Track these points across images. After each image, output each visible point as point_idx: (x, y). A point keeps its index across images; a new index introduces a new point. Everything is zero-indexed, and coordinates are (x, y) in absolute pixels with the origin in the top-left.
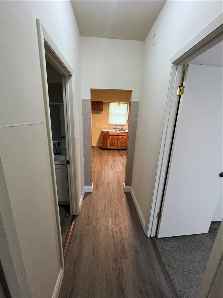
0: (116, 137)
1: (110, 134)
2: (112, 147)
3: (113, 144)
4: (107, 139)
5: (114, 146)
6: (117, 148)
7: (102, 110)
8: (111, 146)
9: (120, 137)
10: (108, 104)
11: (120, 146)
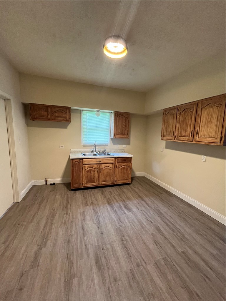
0: (96, 166)
1: (85, 162)
2: (89, 185)
3: (91, 178)
4: (80, 171)
5: (93, 182)
6: (99, 184)
7: (69, 121)
8: (87, 182)
9: (103, 166)
10: (80, 112)
11: (103, 181)
